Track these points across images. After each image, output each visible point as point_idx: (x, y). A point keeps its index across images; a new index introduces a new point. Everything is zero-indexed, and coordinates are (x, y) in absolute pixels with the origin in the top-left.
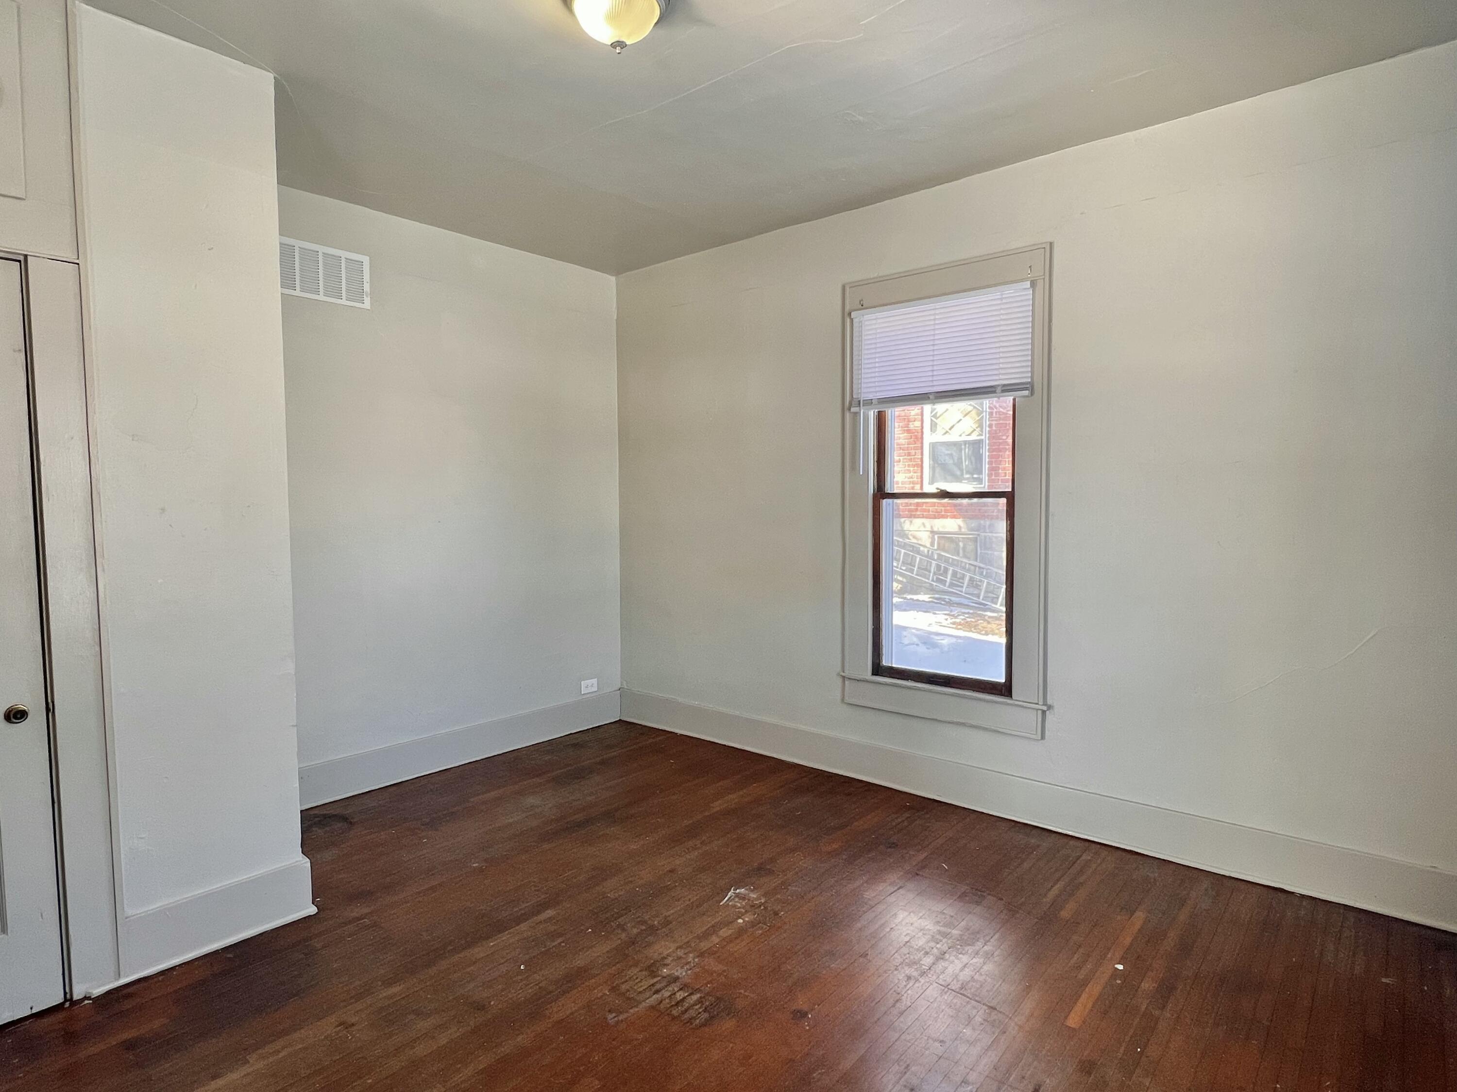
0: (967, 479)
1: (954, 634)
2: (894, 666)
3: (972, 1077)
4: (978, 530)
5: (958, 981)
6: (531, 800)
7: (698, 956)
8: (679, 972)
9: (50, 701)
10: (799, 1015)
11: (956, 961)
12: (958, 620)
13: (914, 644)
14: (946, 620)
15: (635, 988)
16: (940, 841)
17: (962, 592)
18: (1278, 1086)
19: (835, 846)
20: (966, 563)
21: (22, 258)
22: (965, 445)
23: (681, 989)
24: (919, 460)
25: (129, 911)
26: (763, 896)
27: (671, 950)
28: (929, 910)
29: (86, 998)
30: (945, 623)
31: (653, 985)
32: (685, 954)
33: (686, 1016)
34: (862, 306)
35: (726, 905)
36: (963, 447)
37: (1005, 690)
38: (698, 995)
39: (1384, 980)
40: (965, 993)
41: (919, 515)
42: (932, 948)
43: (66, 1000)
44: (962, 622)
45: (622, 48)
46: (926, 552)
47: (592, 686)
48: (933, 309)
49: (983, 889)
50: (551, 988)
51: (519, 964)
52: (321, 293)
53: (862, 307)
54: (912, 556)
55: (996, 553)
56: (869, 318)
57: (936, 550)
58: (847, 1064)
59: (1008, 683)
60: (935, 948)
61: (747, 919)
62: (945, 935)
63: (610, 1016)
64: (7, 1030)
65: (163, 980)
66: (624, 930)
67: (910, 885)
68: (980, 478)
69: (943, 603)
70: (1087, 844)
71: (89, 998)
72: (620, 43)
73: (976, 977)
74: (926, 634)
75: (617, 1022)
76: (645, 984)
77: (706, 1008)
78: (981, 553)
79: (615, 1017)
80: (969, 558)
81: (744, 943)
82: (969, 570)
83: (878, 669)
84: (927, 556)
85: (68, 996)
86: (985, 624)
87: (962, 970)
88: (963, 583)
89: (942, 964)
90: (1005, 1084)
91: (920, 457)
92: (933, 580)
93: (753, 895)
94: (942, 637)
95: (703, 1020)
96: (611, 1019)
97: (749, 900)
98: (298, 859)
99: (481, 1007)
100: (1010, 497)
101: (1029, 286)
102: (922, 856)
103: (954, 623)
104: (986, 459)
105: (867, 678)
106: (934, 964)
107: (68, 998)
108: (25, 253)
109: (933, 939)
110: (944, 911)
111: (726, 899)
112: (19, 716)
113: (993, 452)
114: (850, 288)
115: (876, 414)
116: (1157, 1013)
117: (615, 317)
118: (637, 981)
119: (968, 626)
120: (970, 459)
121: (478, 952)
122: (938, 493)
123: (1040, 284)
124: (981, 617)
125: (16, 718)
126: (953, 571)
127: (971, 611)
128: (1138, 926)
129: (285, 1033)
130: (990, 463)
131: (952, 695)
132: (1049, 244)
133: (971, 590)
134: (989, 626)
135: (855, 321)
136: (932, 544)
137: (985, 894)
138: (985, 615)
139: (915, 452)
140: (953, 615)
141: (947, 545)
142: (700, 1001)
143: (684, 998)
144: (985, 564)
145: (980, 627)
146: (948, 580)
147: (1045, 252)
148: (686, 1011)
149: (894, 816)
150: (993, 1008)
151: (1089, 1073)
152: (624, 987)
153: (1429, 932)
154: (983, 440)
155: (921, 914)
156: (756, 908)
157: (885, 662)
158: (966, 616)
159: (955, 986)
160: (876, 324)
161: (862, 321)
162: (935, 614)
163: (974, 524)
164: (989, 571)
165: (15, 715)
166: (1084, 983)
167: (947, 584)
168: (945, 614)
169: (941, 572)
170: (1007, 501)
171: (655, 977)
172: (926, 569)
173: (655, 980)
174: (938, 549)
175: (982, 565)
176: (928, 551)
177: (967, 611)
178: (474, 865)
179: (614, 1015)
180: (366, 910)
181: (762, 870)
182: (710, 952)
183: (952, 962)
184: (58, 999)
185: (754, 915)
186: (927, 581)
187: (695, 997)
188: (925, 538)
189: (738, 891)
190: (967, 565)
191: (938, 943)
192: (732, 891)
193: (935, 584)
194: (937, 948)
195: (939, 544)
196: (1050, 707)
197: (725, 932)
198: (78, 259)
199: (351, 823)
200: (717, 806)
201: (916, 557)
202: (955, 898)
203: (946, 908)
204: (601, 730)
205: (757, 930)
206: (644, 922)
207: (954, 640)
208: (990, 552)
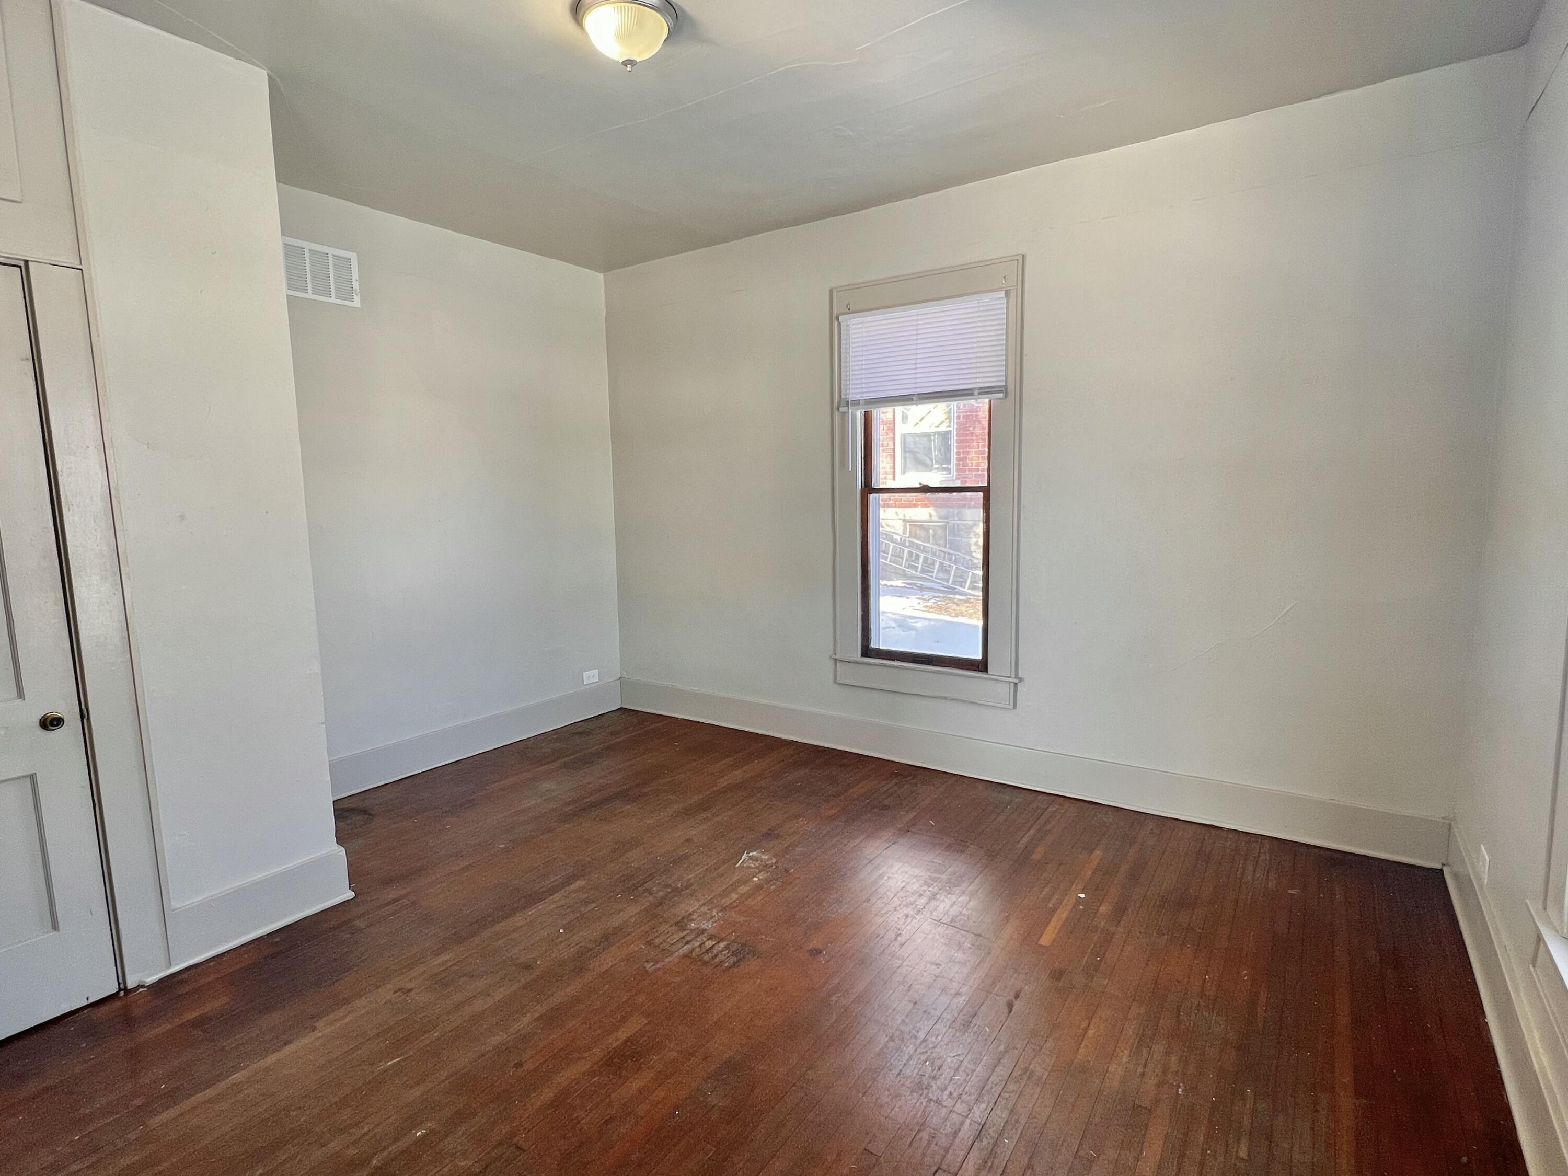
0: (937, 469)
1: (926, 617)
2: (881, 647)
3: (964, 990)
4: (947, 518)
5: (948, 916)
6: (546, 785)
7: (721, 911)
8: (707, 925)
9: (83, 707)
10: (816, 952)
11: (946, 900)
12: (929, 604)
13: (890, 628)
14: (919, 603)
15: (668, 940)
16: (927, 801)
17: (932, 577)
18: (1207, 977)
19: (833, 811)
20: (936, 550)
21: (22, 264)
22: (934, 436)
23: (709, 939)
24: (892, 451)
25: (176, 904)
26: (774, 856)
27: (696, 907)
28: (921, 860)
29: (139, 986)
30: (918, 607)
31: (683, 937)
32: (709, 910)
33: (717, 960)
34: (849, 309)
35: (741, 867)
36: (933, 438)
37: (981, 666)
38: (725, 943)
39: (1290, 891)
40: (955, 925)
41: (892, 504)
42: (925, 891)
43: (120, 990)
44: (934, 605)
45: (632, 66)
46: (899, 540)
47: (593, 676)
48: (916, 315)
49: (966, 841)
50: (590, 946)
51: (558, 928)
52: (310, 291)
53: (849, 311)
54: (886, 543)
55: (964, 540)
56: (857, 322)
57: (908, 537)
58: (860, 987)
59: (984, 658)
60: (927, 891)
61: (761, 877)
62: (935, 880)
63: (648, 966)
64: (66, 1020)
65: (214, 965)
66: (650, 893)
67: (902, 841)
68: (948, 468)
69: (915, 587)
70: (1053, 797)
71: (143, 986)
72: (630, 62)
73: (965, 912)
74: (902, 618)
75: (656, 970)
76: (677, 937)
77: (733, 953)
78: (949, 540)
79: (653, 966)
80: (939, 545)
81: (761, 897)
82: (939, 557)
83: (867, 651)
84: (900, 544)
85: (122, 986)
86: (955, 607)
87: (951, 906)
88: (934, 569)
89: (934, 903)
90: (991, 993)
91: (892, 447)
92: (905, 567)
93: (765, 857)
94: (915, 621)
95: (732, 962)
96: (650, 967)
97: (761, 861)
98: (333, 848)
99: (527, 967)
100: (986, 491)
101: (1004, 296)
102: (912, 815)
103: (926, 607)
104: (954, 449)
105: (856, 659)
106: (927, 904)
107: (123, 988)
108: (27, 259)
109: (926, 883)
110: (934, 860)
111: (741, 861)
112: (55, 723)
113: (960, 443)
114: (837, 292)
115: (863, 413)
116: (1113, 929)
117: (604, 315)
118: (668, 935)
119: (939, 609)
120: (940, 450)
121: (518, 920)
122: (921, 487)
123: (1013, 294)
124: (950, 600)
125: (53, 725)
126: (925, 557)
127: (942, 595)
128: (1096, 862)
129: (346, 1001)
130: (958, 453)
131: (934, 672)
132: (1021, 256)
133: (941, 575)
134: (958, 608)
135: (842, 324)
136: (904, 533)
137: (968, 844)
138: (955, 598)
139: (888, 444)
140: (925, 599)
141: (918, 532)
142: (727, 947)
143: (713, 946)
144: (954, 550)
145: (950, 610)
146: (920, 566)
147: (1018, 263)
148: (716, 956)
149: (884, 782)
150: (980, 935)
151: (1059, 980)
152: (657, 941)
153: (1329, 853)
154: (951, 431)
155: (913, 864)
156: (769, 868)
157: (873, 645)
158: (937, 599)
159: (946, 920)
160: (862, 328)
161: (849, 325)
162: (908, 598)
163: (943, 511)
164: (957, 557)
165: (50, 723)
166: (1054, 910)
167: (919, 570)
168: (918, 599)
169: (913, 558)
170: (984, 495)
171: (685, 930)
172: (898, 556)
173: (685, 933)
174: (910, 536)
175: (952, 552)
176: (901, 539)
177: (938, 595)
178: (501, 846)
179: (652, 964)
180: (403, 892)
181: (769, 835)
182: (731, 907)
183: (943, 901)
184: (113, 988)
185: (768, 873)
186: (899, 567)
187: (722, 945)
188: (898, 527)
189: (751, 854)
190: (937, 551)
191: (929, 887)
192: (745, 854)
193: (907, 570)
194: (929, 891)
195: (910, 531)
196: (1021, 680)
197: (743, 889)
198: (81, 264)
199: (370, 815)
200: (723, 783)
201: (890, 545)
202: (943, 849)
203: (934, 858)
204: (605, 717)
205: (772, 885)
206: (669, 886)
207: (927, 623)
208: (958, 539)
